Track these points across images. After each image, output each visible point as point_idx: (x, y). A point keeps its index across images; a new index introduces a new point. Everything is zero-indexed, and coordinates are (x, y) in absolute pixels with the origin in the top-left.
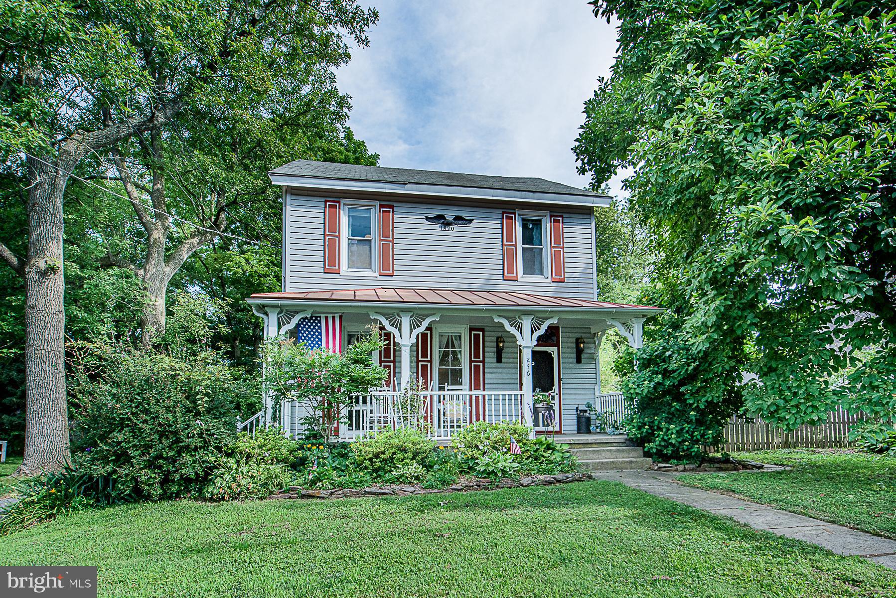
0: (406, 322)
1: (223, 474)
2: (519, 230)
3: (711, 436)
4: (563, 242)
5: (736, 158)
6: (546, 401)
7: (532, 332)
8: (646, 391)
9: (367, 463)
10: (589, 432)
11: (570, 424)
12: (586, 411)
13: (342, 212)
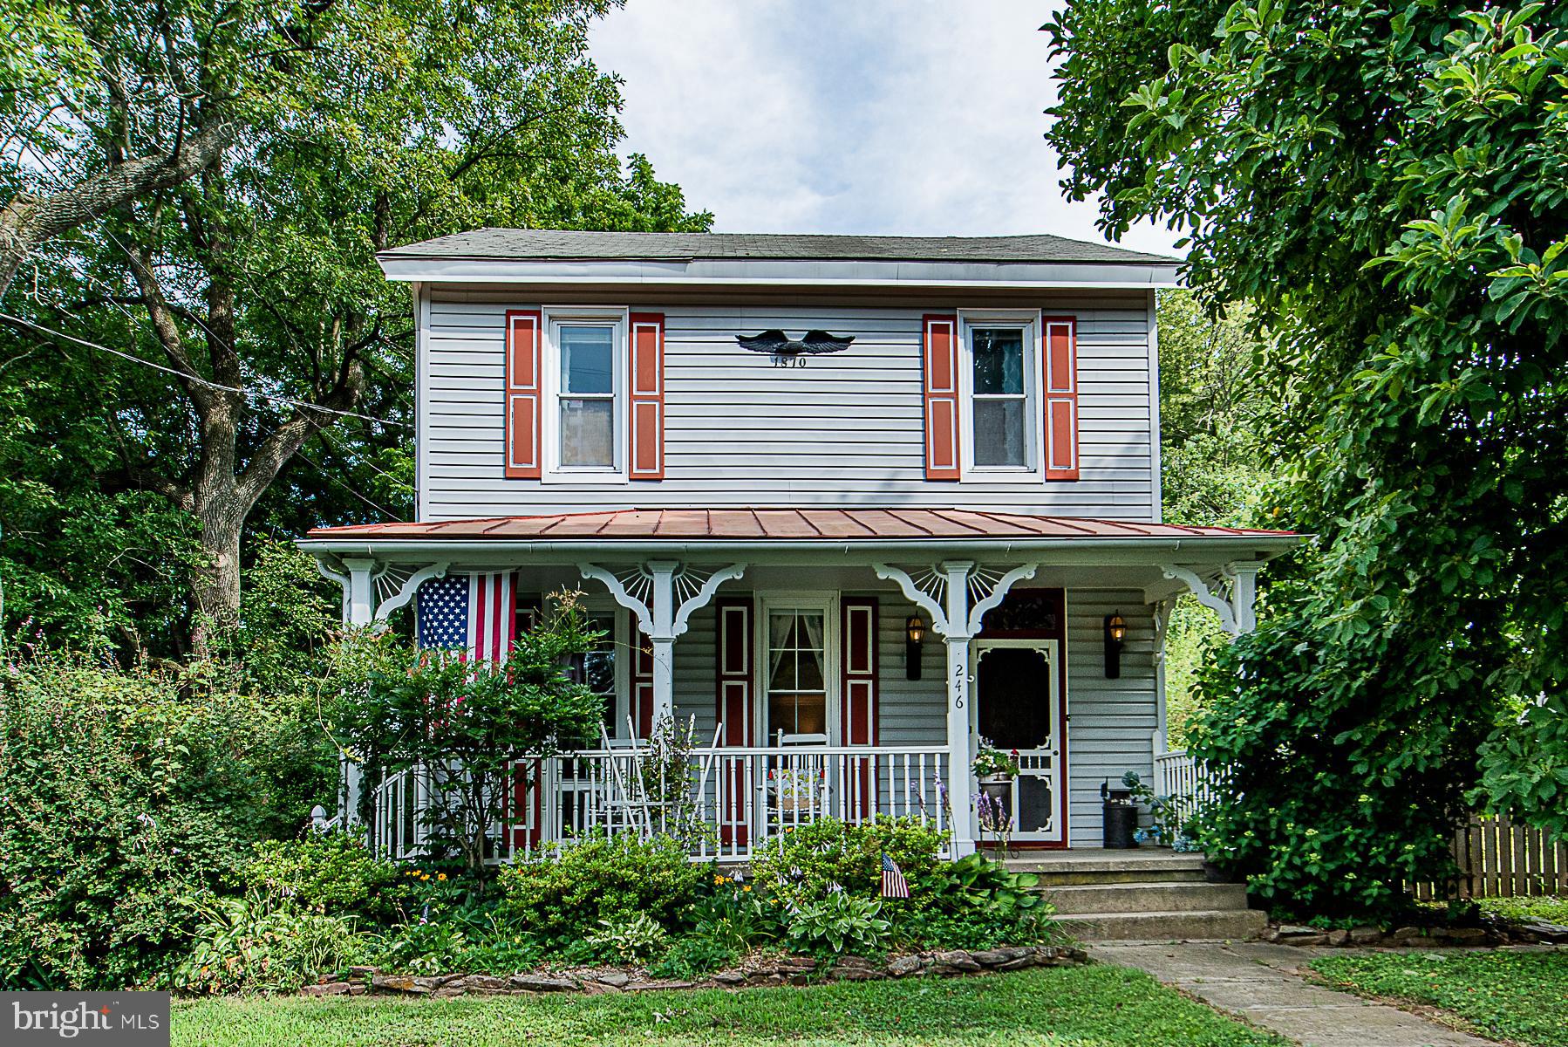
0: (662, 585)
1: (213, 935)
2: (966, 361)
3: (1410, 858)
4: (1076, 382)
5: (1398, 97)
6: (1003, 769)
7: (971, 604)
8: (1240, 742)
9: (531, 915)
10: (1132, 845)
11: (1087, 826)
12: (1124, 795)
13: (545, 337)
